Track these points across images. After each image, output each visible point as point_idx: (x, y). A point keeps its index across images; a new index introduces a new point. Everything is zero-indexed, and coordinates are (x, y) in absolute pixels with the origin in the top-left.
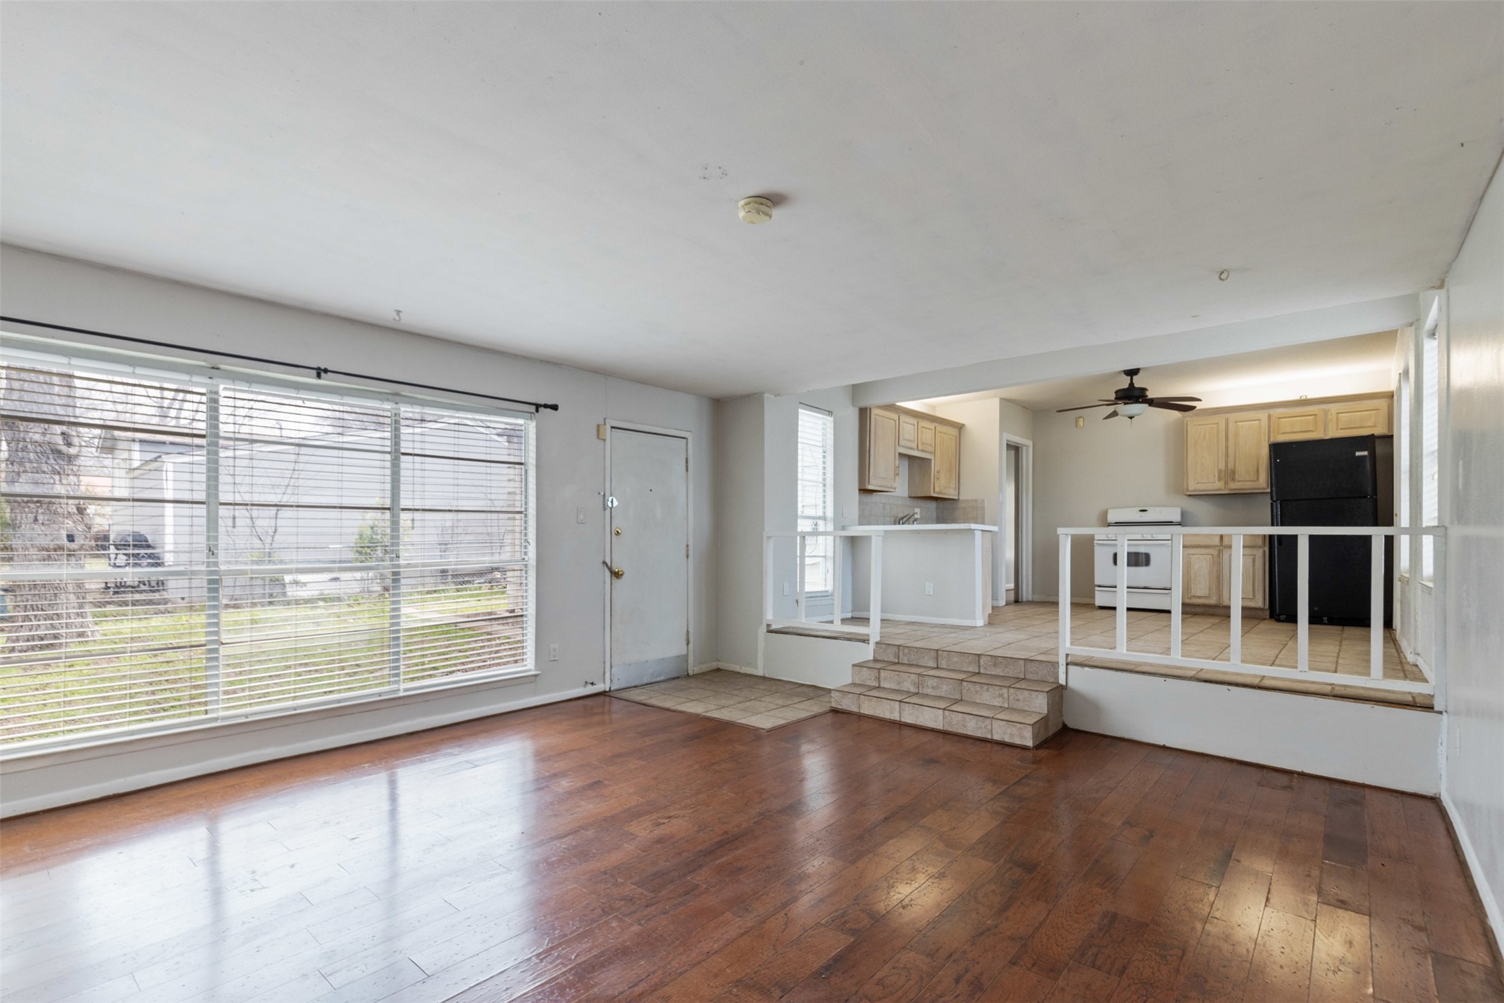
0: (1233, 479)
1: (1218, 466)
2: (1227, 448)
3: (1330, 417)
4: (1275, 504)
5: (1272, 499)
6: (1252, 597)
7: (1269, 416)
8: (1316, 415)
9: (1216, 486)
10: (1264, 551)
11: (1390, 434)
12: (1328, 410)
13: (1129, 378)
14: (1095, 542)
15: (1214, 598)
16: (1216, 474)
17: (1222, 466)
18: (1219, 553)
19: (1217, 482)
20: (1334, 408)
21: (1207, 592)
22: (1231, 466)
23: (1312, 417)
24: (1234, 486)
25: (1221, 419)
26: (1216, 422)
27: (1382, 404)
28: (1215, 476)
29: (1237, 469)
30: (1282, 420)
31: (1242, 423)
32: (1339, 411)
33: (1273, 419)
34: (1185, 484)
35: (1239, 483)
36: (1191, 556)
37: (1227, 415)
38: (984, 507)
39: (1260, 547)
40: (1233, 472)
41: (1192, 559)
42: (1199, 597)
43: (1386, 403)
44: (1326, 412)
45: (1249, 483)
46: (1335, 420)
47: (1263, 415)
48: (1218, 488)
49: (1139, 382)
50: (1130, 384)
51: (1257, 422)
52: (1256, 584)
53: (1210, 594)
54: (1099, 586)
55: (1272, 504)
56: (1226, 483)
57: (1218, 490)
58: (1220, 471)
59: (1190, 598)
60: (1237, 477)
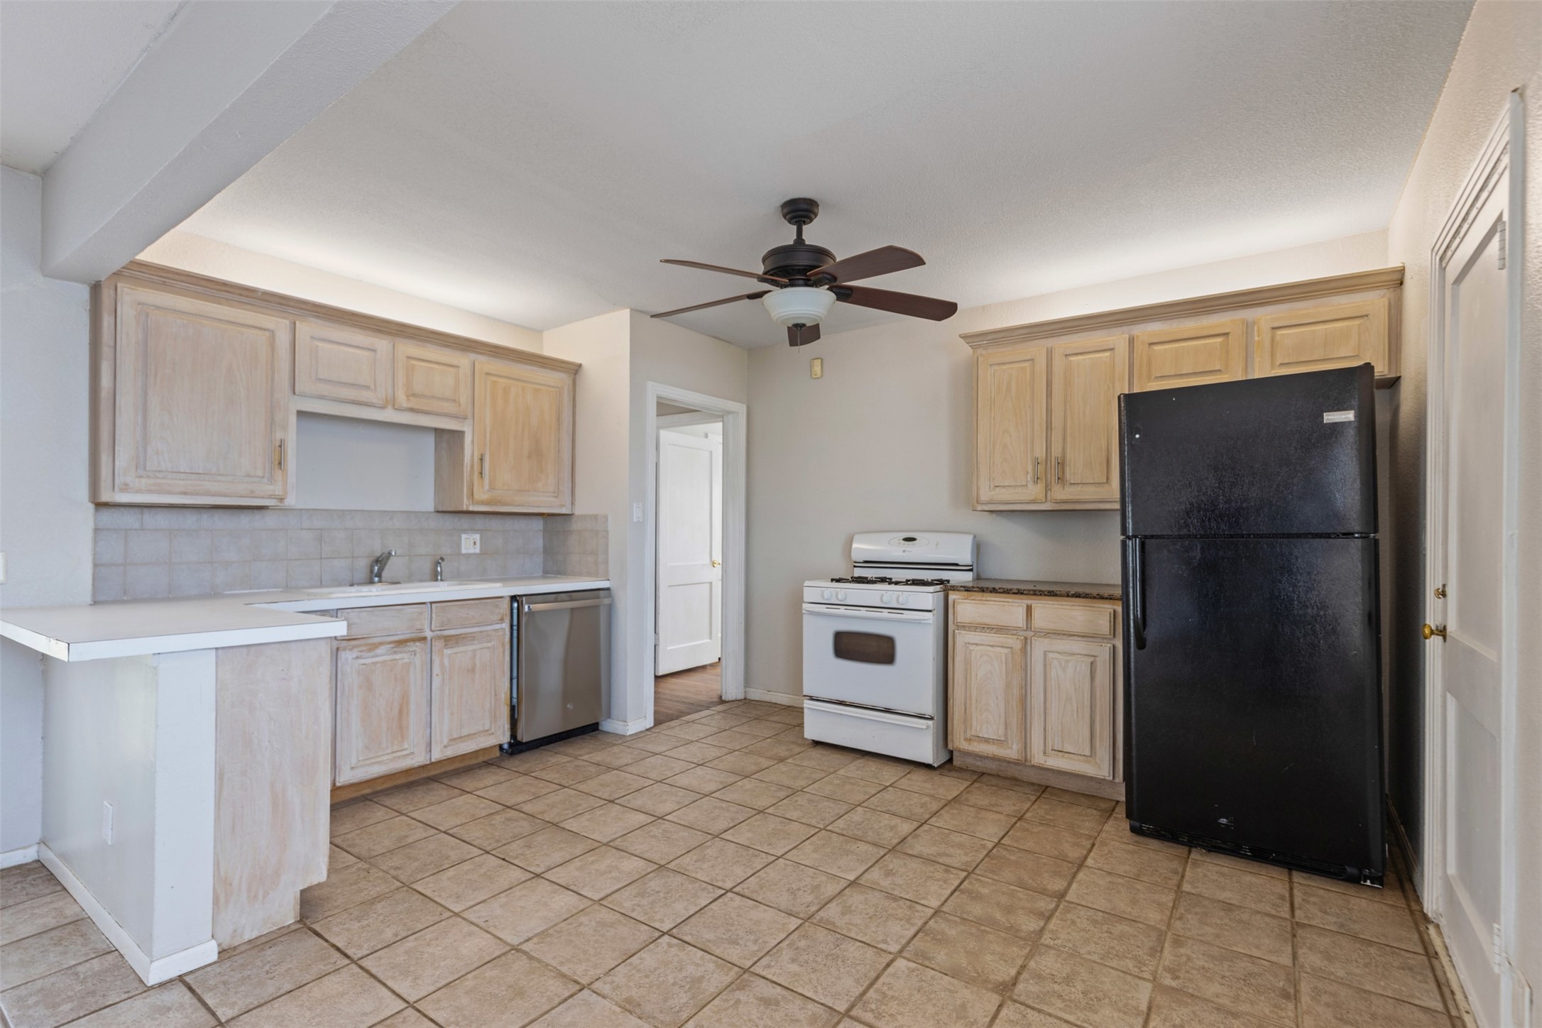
0: (1061, 479)
1: (1032, 450)
2: (1049, 411)
3: (1256, 338)
4: (1130, 543)
5: (1124, 530)
6: (1087, 752)
7: (1131, 341)
8: (1227, 334)
9: (1029, 493)
10: (1114, 647)
11: (1393, 375)
12: (1254, 323)
13: (795, 227)
14: (805, 606)
15: (1015, 747)
16: (1030, 469)
17: (1040, 453)
18: (1026, 643)
19: (1030, 485)
20: (1264, 316)
21: (1001, 732)
22: (1056, 451)
23: (1219, 340)
24: (1061, 494)
25: (1037, 349)
26: (1029, 357)
27: (1376, 301)
28: (1027, 473)
29: (1068, 457)
30: (1156, 348)
31: (1080, 357)
32: (1276, 325)
33: (1139, 347)
34: (975, 488)
35: (1072, 489)
36: (972, 647)
37: (1050, 342)
38: (607, 531)
39: (1103, 638)
40: (1061, 464)
41: (973, 653)
42: (987, 741)
43: (1385, 301)
44: (1248, 326)
45: (1092, 489)
46: (1267, 343)
47: (1117, 338)
48: (1032, 497)
49: (814, 234)
50: (796, 241)
51: (1107, 354)
52: (1098, 726)
53: (1006, 735)
54: (812, 698)
55: (1124, 544)
56: (1047, 488)
57: (1033, 502)
58: (1037, 462)
59: (969, 740)
60: (1068, 476)
